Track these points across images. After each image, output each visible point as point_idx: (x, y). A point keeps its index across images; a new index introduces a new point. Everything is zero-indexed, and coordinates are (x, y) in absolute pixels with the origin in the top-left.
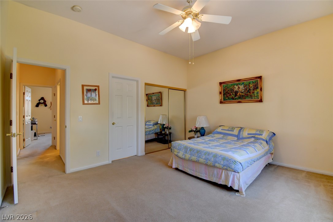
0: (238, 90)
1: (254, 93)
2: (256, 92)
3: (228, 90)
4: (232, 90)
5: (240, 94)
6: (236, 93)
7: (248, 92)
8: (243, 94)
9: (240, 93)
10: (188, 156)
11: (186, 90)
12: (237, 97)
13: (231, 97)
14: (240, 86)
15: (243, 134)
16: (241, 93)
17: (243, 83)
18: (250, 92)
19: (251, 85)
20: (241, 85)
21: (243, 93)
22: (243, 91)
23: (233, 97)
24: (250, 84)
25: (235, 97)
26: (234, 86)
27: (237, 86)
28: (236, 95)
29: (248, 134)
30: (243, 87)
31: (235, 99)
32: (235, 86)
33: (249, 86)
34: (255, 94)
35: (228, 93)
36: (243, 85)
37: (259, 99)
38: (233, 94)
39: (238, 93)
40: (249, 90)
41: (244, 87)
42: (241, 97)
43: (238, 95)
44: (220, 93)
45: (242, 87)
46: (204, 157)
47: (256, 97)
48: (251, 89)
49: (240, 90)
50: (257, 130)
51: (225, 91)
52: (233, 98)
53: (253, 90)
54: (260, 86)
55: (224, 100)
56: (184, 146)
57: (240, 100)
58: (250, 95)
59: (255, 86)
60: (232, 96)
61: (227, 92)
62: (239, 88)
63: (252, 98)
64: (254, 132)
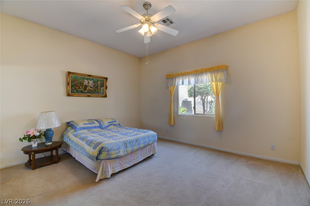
0: (88, 85)
1: (100, 89)
2: (102, 89)
3: (78, 83)
4: (82, 84)
5: (89, 89)
6: (86, 87)
7: (96, 88)
8: (92, 89)
9: (89, 88)
12: (86, 91)
13: (80, 90)
14: (89, 81)
15: (104, 124)
16: (90, 88)
17: (93, 80)
18: (98, 88)
19: (99, 83)
20: (91, 81)
21: (92, 88)
22: (92, 86)
23: (82, 90)
24: (98, 81)
25: (84, 91)
26: (83, 80)
27: (87, 81)
28: (85, 89)
29: (108, 123)
30: (92, 82)
31: (84, 93)
32: (85, 80)
33: (97, 83)
34: (102, 90)
35: (77, 86)
36: (92, 81)
37: (104, 95)
38: (82, 88)
39: (88, 88)
40: (98, 86)
41: (94, 83)
42: (90, 92)
43: (87, 89)
44: (68, 84)
45: (91, 82)
46: (142, 142)
47: (102, 93)
48: (99, 86)
49: (90, 85)
51: (73, 83)
52: (82, 92)
53: (100, 87)
54: (105, 85)
55: (71, 93)
57: (89, 94)
58: (98, 91)
59: (102, 84)
60: (82, 89)
61: (76, 85)
62: (89, 82)
63: (99, 94)
64: (111, 121)
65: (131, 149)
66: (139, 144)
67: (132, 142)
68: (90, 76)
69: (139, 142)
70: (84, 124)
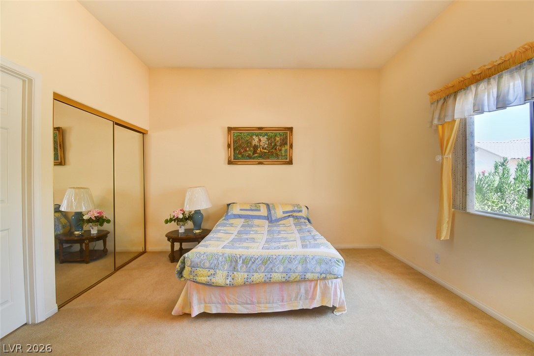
0: (258, 144)
1: (281, 150)
2: (283, 149)
3: (242, 142)
4: (249, 143)
5: (260, 151)
6: (256, 147)
7: (272, 148)
8: (266, 151)
9: (261, 149)
10: (241, 277)
11: (147, 131)
12: (256, 155)
13: (247, 155)
14: (261, 138)
15: (275, 213)
16: (263, 149)
17: (266, 134)
18: (276, 149)
19: (278, 139)
20: (264, 136)
21: (265, 149)
22: (266, 146)
23: (250, 154)
24: (276, 136)
25: (253, 154)
26: (251, 137)
27: (257, 137)
28: (255, 152)
29: (284, 212)
30: (266, 139)
31: (254, 158)
32: (254, 137)
33: (275, 140)
34: (283, 152)
35: (243, 148)
36: (266, 137)
37: (288, 160)
38: (250, 150)
39: (259, 149)
40: (275, 145)
41: (268, 139)
42: (264, 156)
43: (258, 151)
44: (229, 146)
45: (264, 139)
46: (281, 269)
47: (283, 157)
48: (278, 144)
49: (262, 144)
50: (294, 205)
51: (237, 143)
52: (249, 157)
53: (280, 146)
54: (290, 140)
55: (234, 159)
56: (225, 258)
57: (261, 160)
58: (276, 154)
59: (283, 140)
60: (249, 152)
61: (240, 146)
62: (260, 140)
63: (278, 158)
64: (290, 208)
65: (246, 276)
66: (271, 271)
67: (251, 262)
68: (260, 129)
69: (271, 266)
70: (241, 210)
